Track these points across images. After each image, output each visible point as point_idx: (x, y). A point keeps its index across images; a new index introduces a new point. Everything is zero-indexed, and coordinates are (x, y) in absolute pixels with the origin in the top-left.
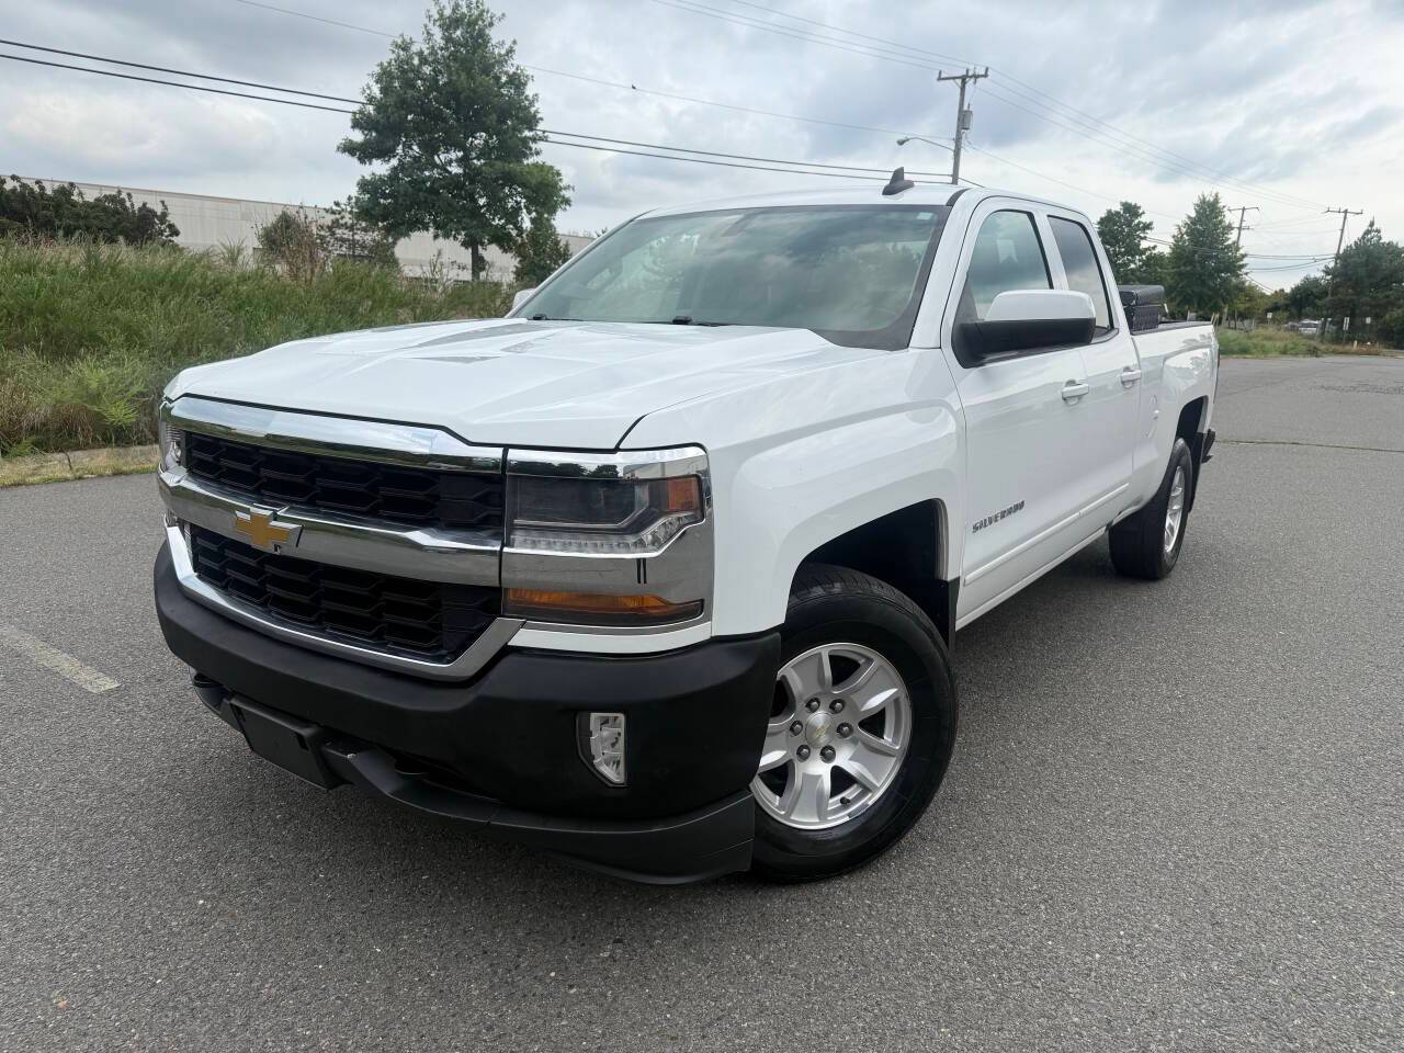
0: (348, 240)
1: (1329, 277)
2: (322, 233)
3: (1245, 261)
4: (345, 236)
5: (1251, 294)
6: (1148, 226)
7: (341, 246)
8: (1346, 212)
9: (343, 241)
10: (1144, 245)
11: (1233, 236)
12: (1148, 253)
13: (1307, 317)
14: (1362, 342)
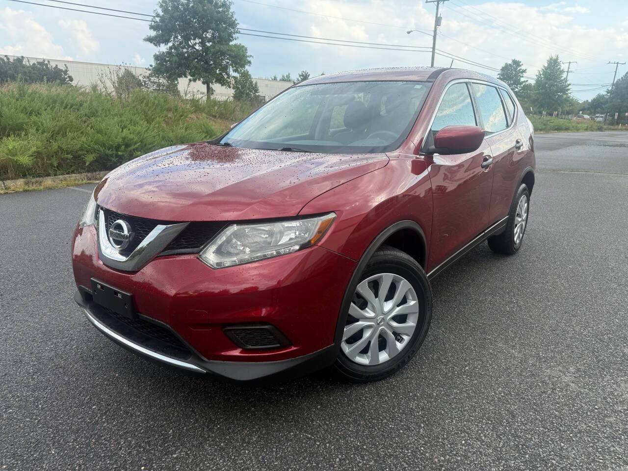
0: (156, 82)
1: (609, 94)
2: (144, 79)
3: (570, 87)
4: (155, 81)
5: (572, 103)
6: (524, 71)
7: (153, 85)
8: (618, 63)
9: (155, 83)
10: (522, 80)
11: (564, 75)
12: (524, 84)
13: (598, 113)
14: (623, 124)
